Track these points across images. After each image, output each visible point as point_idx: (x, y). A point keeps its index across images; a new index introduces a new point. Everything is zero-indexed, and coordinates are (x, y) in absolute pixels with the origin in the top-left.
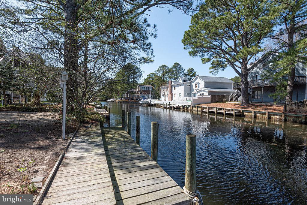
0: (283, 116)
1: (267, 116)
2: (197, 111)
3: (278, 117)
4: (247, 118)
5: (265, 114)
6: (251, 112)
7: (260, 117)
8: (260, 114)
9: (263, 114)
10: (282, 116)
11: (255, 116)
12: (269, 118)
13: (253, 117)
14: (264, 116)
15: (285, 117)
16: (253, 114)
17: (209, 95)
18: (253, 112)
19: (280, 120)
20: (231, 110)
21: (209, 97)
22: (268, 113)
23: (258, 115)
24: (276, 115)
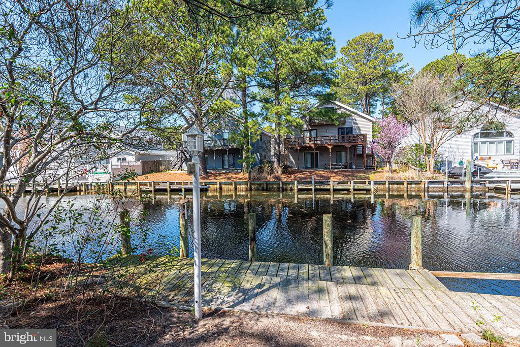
0: (249, 184)
1: (234, 186)
2: (125, 190)
3: (244, 186)
4: (211, 191)
5: (231, 184)
6: (215, 184)
7: (225, 189)
8: (225, 185)
9: (229, 185)
10: (247, 185)
11: (221, 189)
12: (236, 189)
13: (218, 190)
14: (230, 186)
15: (250, 186)
16: (218, 186)
17: (138, 160)
18: (218, 183)
19: (246, 190)
20: (189, 183)
21: (140, 163)
22: (235, 182)
23: (223, 186)
24: (242, 184)
